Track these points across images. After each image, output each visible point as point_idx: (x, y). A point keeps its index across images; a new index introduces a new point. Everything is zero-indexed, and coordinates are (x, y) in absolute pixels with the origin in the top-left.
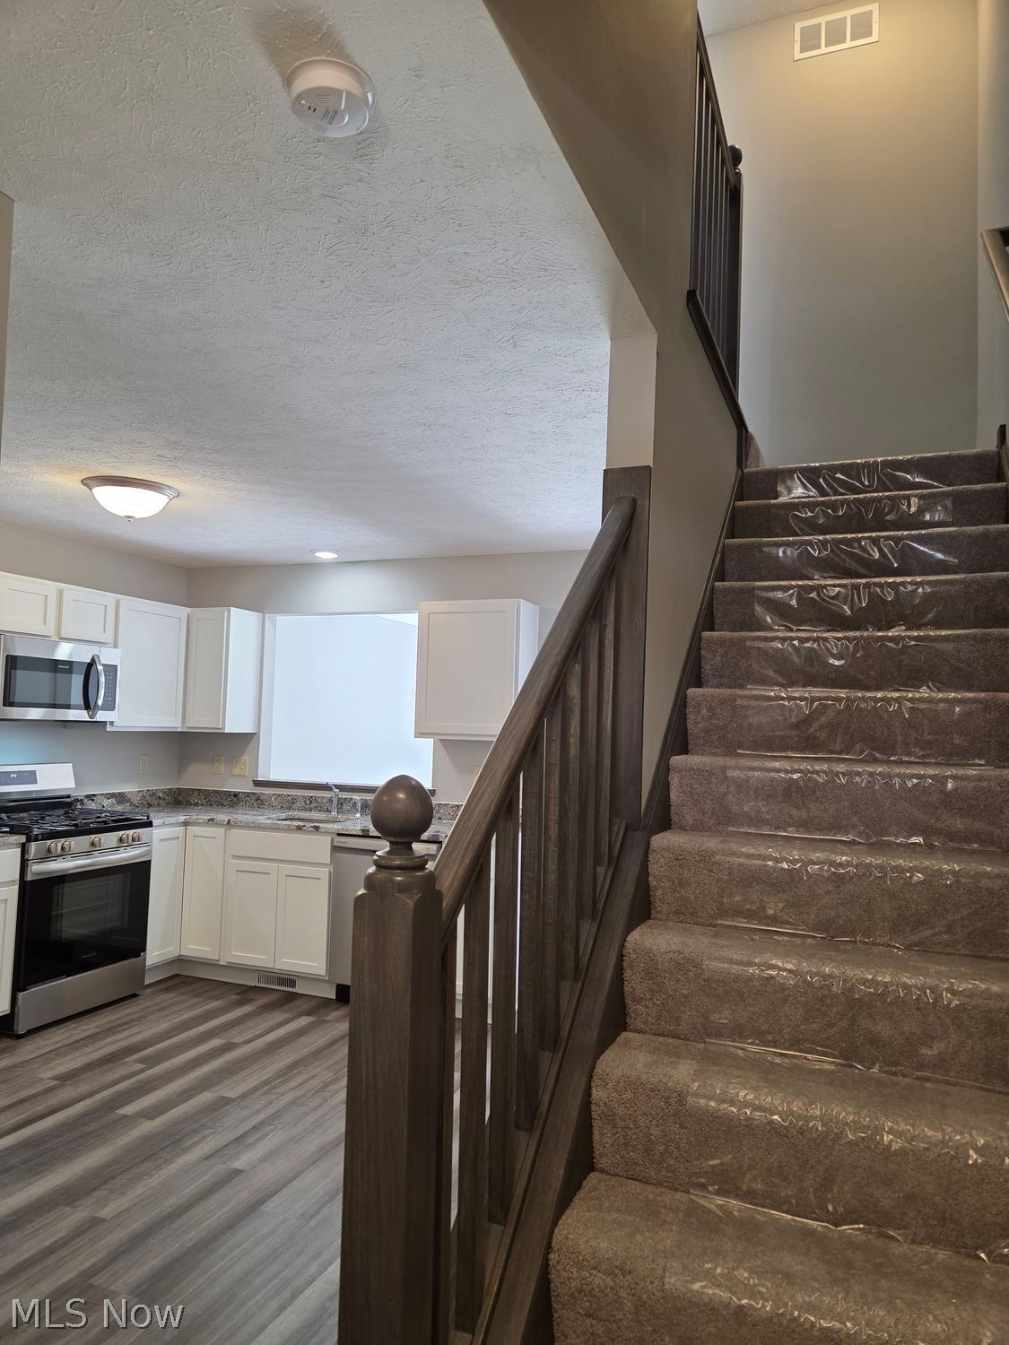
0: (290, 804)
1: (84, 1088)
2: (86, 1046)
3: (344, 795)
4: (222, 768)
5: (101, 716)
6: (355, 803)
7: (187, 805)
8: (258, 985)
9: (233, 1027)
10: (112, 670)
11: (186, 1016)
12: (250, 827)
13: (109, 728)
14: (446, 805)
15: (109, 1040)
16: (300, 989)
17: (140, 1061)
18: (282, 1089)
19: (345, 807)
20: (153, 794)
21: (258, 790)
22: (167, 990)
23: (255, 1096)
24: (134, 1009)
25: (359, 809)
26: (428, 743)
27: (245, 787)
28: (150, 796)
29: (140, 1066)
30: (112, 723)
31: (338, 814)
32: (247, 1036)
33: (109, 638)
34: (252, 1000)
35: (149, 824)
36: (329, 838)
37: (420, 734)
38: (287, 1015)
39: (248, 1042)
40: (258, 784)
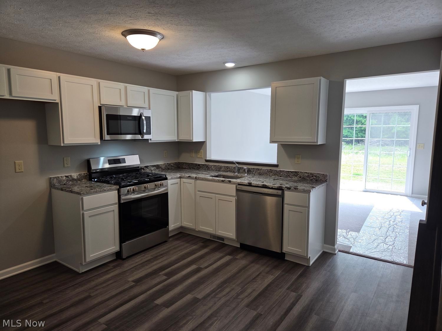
0: (219, 169)
1: (144, 287)
2: (147, 265)
3: (240, 166)
4: (194, 155)
5: (146, 137)
6: (245, 169)
7: (182, 168)
8: (211, 239)
9: (201, 259)
10: (148, 119)
11: (183, 253)
12: (204, 180)
13: (150, 142)
14: (283, 171)
15: (155, 263)
16: (226, 242)
17: (166, 275)
18: (220, 295)
19: (241, 171)
20: (169, 164)
21: (207, 163)
22: (177, 239)
23: (209, 298)
24: (165, 248)
25: (246, 172)
26: (276, 145)
27: (202, 162)
28: (169, 165)
29: (165, 277)
30: (151, 139)
31: (238, 173)
32: (206, 264)
33: (146, 105)
34: (208, 246)
35: (166, 179)
36: (235, 186)
37: (272, 142)
38: (221, 255)
39: (206, 267)
40: (207, 161)
